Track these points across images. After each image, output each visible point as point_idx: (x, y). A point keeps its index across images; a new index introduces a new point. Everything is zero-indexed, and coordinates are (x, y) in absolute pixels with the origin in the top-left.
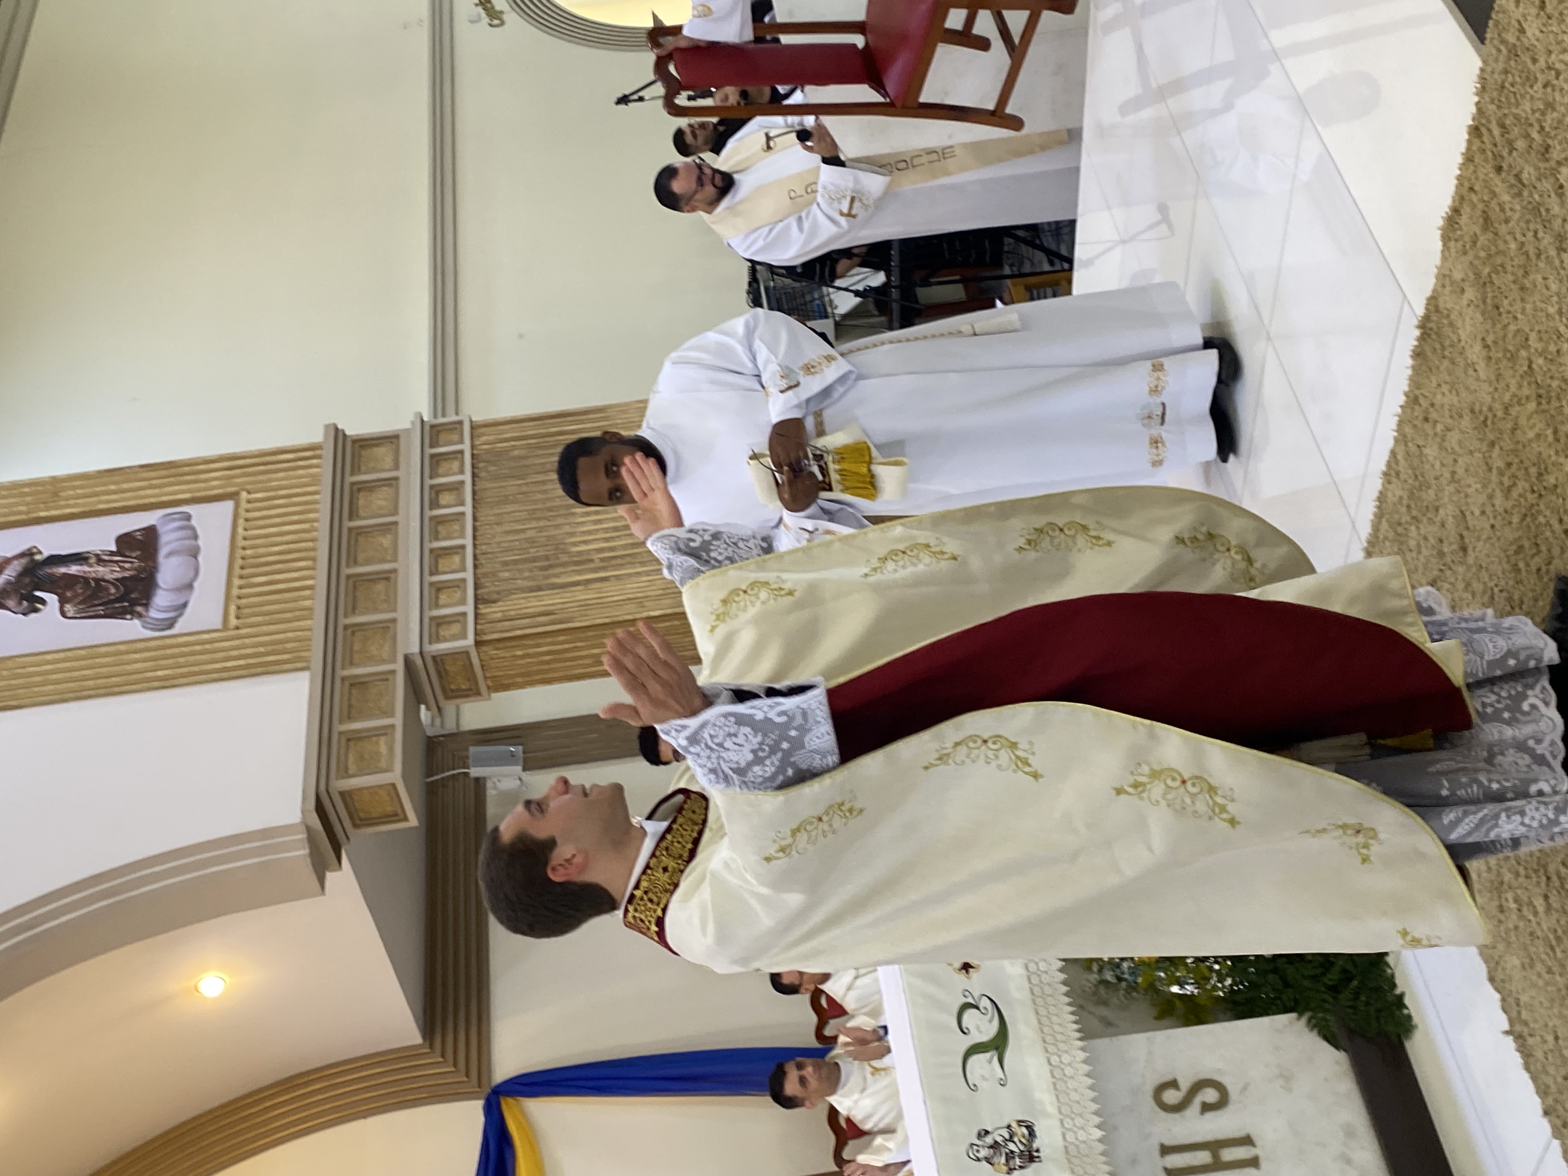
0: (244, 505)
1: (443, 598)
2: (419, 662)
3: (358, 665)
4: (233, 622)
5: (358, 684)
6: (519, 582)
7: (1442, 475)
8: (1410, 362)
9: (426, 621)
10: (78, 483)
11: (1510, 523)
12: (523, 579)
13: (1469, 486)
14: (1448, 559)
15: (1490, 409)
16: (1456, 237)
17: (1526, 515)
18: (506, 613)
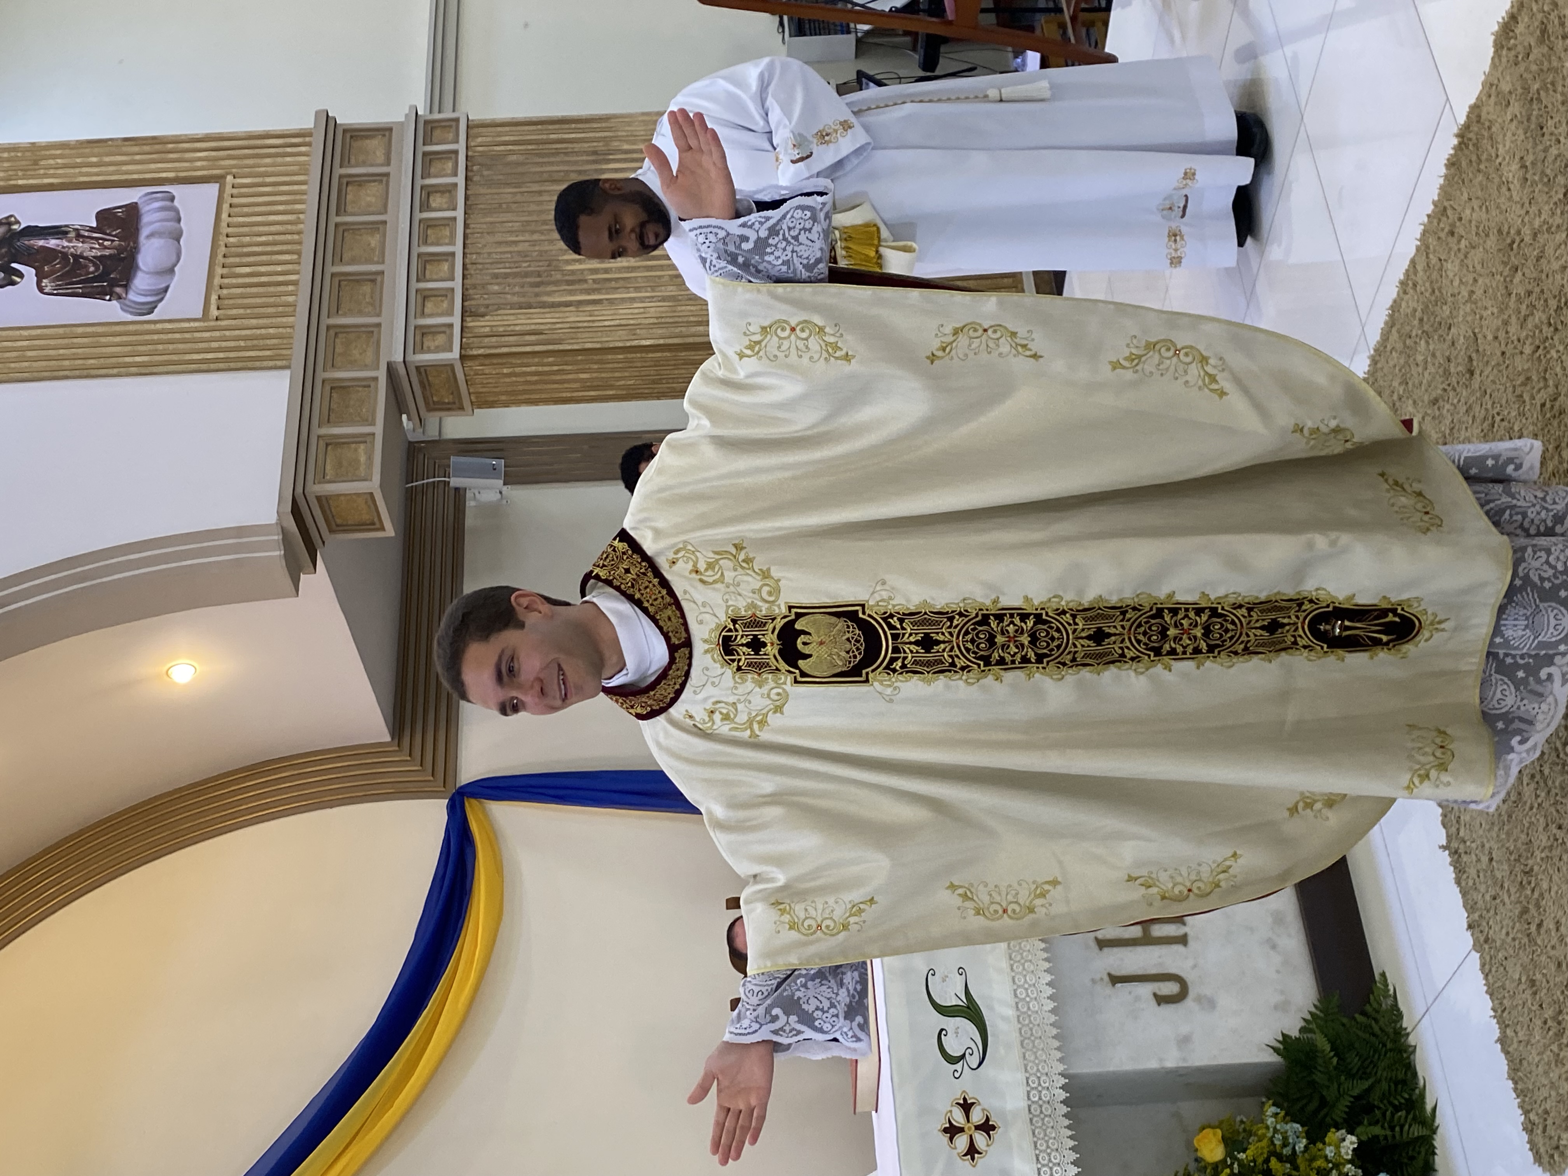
0: (229, 190)
1: (429, 306)
2: (402, 371)
3: (340, 369)
4: (214, 312)
5: (338, 388)
6: (509, 296)
7: (1459, 293)
8: (1443, 171)
9: (411, 329)
10: (59, 152)
11: (1522, 353)
12: (514, 294)
13: (1486, 308)
14: (1454, 380)
15: (1519, 233)
16: (1509, 46)
17: (1539, 347)
18: (494, 329)
